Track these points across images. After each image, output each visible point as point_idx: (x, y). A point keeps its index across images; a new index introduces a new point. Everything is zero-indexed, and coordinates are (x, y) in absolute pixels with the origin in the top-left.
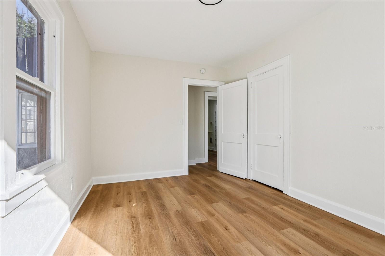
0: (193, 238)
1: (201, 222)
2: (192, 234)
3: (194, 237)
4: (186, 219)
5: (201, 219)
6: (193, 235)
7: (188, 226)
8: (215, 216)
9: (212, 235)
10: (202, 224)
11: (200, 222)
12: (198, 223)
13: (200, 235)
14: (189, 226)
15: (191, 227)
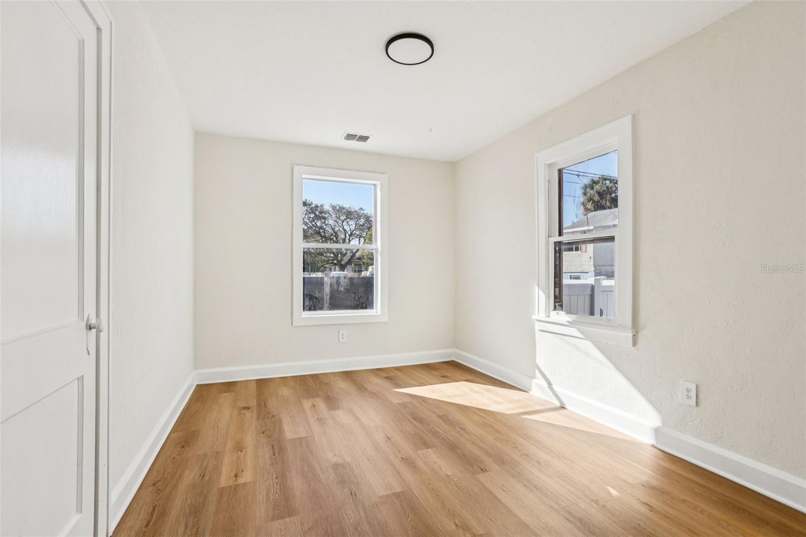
0: (438, 430)
1: (428, 448)
2: (440, 433)
3: (436, 430)
4: (458, 454)
5: (429, 452)
6: (438, 432)
7: (450, 442)
8: (402, 458)
9: (412, 432)
10: (426, 445)
11: (430, 448)
12: (434, 447)
13: (429, 432)
14: (448, 442)
15: (445, 441)
